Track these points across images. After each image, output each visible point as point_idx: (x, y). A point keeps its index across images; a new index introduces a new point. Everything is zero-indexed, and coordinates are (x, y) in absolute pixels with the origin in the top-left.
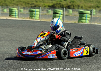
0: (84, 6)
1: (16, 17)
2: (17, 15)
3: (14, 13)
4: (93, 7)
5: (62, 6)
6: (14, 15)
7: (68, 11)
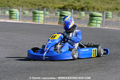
0: (100, 8)
1: (17, 20)
2: (18, 17)
3: (15, 15)
4: (111, 9)
5: (74, 8)
6: (15, 17)
7: (80, 13)
